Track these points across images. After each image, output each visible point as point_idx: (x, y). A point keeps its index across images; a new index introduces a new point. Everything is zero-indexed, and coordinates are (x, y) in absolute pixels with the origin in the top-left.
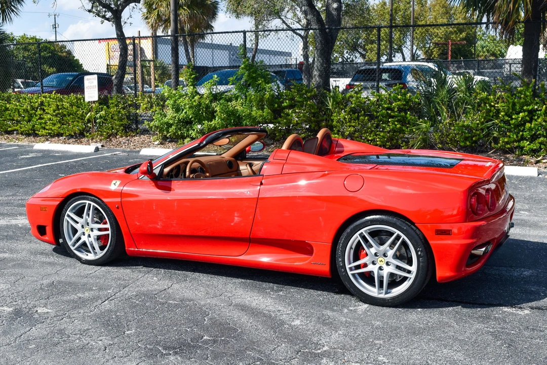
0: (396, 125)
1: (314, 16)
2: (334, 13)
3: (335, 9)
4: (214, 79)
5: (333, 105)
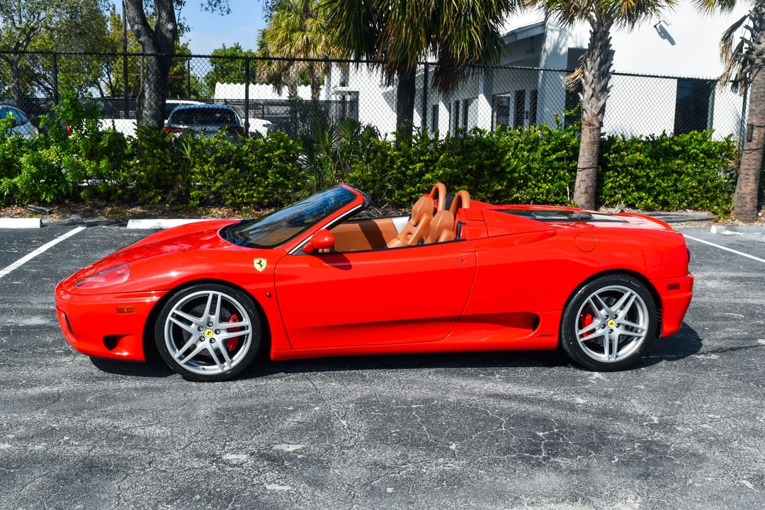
0: (277, 178)
1: (150, 37)
2: (169, 35)
3: (171, 31)
4: (7, 116)
5: (191, 154)
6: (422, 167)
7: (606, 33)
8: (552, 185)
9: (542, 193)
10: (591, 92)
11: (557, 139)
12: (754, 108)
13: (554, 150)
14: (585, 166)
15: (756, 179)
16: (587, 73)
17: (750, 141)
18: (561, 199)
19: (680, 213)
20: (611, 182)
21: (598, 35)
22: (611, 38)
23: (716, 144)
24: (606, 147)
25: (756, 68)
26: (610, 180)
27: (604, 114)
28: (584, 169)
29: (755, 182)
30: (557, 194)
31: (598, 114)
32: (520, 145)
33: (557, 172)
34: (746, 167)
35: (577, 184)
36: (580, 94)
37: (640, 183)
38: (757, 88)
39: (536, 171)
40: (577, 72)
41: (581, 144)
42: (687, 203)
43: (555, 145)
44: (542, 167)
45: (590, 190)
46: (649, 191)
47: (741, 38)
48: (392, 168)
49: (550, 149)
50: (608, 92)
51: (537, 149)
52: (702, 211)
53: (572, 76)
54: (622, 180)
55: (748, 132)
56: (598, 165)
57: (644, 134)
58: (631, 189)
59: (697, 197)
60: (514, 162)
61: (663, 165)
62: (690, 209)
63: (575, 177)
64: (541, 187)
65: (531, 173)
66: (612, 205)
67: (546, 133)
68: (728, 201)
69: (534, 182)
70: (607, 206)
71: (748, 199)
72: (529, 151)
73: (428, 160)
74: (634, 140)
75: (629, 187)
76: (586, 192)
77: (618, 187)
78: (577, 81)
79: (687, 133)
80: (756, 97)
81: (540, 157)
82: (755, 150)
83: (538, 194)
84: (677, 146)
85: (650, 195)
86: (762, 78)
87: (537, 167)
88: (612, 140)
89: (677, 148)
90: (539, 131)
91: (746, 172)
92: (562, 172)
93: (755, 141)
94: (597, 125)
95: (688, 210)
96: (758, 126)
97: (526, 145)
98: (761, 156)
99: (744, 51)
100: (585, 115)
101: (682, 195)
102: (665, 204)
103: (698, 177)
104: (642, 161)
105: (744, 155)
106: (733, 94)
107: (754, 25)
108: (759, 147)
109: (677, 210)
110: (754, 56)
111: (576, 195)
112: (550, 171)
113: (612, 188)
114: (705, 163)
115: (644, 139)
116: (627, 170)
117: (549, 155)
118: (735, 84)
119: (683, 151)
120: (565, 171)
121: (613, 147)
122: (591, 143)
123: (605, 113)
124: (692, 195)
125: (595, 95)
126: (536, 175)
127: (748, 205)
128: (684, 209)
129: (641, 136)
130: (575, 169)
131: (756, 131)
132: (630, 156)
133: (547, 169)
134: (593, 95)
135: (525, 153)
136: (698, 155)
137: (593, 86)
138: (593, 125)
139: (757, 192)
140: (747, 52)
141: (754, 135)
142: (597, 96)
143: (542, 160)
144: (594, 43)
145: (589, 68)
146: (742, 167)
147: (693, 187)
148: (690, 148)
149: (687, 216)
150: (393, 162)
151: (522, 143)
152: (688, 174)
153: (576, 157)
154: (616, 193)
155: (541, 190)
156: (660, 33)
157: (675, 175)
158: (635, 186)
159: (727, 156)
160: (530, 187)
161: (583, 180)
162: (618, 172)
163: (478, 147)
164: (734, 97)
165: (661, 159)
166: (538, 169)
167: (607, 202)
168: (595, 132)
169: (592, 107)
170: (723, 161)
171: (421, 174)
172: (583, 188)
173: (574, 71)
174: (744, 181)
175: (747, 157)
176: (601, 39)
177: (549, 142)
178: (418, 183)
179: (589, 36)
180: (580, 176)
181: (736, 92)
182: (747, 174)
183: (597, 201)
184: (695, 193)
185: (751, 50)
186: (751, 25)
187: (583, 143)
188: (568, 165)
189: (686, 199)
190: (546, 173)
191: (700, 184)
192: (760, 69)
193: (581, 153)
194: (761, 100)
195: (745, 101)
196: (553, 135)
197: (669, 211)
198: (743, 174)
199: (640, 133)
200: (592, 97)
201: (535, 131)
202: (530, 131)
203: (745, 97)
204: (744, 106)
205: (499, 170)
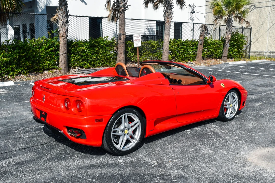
8: (50, 61)
9: (46, 65)
10: (62, 23)
11: (50, 43)
12: (121, 27)
13: (49, 48)
14: (63, 53)
15: (124, 54)
16: (59, 15)
17: (120, 40)
18: (54, 67)
20: (73, 59)
23: (109, 42)
24: (70, 45)
25: (120, 13)
26: (73, 58)
27: (68, 32)
28: (62, 54)
29: (124, 55)
30: (52, 65)
31: (66, 32)
32: (35, 46)
33: (51, 56)
34: (120, 49)
35: (60, 60)
36: (57, 24)
37: (84, 58)
38: (121, 20)
39: (43, 56)
40: (56, 16)
41: (60, 44)
43: (50, 45)
44: (45, 55)
45: (66, 62)
46: (88, 60)
47: (113, 2)
49: (48, 47)
50: (68, 22)
51: (42, 47)
52: (107, 67)
53: (54, 18)
54: (77, 57)
55: (120, 37)
56: (68, 52)
57: (83, 39)
58: (81, 61)
59: (104, 62)
61: (92, 51)
62: (103, 66)
63: (59, 58)
64: (45, 63)
65: (41, 58)
66: (74, 67)
67: (45, 40)
68: (115, 62)
69: (42, 61)
70: (72, 68)
71: (122, 61)
72: (39, 48)
74: (80, 42)
75: (80, 60)
76: (64, 64)
77: (76, 60)
78: (56, 19)
79: (99, 38)
80: (121, 24)
81: (44, 50)
82: (123, 43)
83: (45, 66)
84: (96, 43)
85: (88, 62)
86: (122, 17)
87: (43, 55)
88: (71, 42)
90: (42, 40)
91: (120, 51)
92: (54, 56)
93: (122, 40)
94: (66, 37)
95: (102, 67)
96: (123, 34)
97: (38, 46)
98: (125, 45)
99: (115, 6)
100: (60, 32)
101: (99, 61)
102: (94, 65)
103: (104, 54)
104: (84, 49)
105: (119, 45)
106: (112, 23)
108: (124, 42)
109: (98, 67)
110: (119, 9)
111: (60, 65)
112: (49, 56)
113: (73, 61)
114: (106, 49)
115: (83, 41)
116: (79, 54)
117: (48, 50)
118: (112, 19)
119: (98, 45)
120: (55, 55)
121: (72, 45)
122: (64, 43)
124: (102, 61)
126: (43, 58)
128: (100, 66)
130: (58, 55)
131: (122, 36)
132: (79, 48)
133: (47, 55)
134: (63, 24)
135: (38, 50)
136: (103, 46)
137: (62, 20)
138: (64, 36)
139: (125, 58)
141: (122, 38)
143: (45, 52)
144: (61, 4)
145: (60, 13)
146: (119, 49)
147: (103, 58)
148: (100, 43)
149: (102, 69)
151: (35, 45)
152: (101, 54)
153: (58, 49)
154: (75, 63)
155: (46, 64)
157: (96, 55)
158: (82, 59)
159: (113, 46)
160: (41, 63)
161: (62, 59)
162: (75, 54)
164: (113, 24)
165: (91, 49)
166: (44, 56)
167: (72, 67)
168: (65, 39)
169: (63, 29)
170: (112, 48)
172: (63, 62)
173: (54, 15)
174: (120, 54)
176: (64, 1)
177: (47, 44)
180: (61, 57)
181: (113, 22)
182: (121, 52)
183: (69, 66)
184: (104, 60)
187: (61, 44)
188: (55, 53)
189: (101, 63)
190: (47, 57)
191: (105, 57)
192: (121, 13)
193: (60, 48)
194: (123, 24)
195: (116, 25)
196: (48, 41)
197: (95, 68)
198: (119, 52)
199: (81, 39)
200: (62, 25)
201: (40, 40)
202: (38, 40)
203: (116, 24)
204: (116, 27)
205: (28, 57)
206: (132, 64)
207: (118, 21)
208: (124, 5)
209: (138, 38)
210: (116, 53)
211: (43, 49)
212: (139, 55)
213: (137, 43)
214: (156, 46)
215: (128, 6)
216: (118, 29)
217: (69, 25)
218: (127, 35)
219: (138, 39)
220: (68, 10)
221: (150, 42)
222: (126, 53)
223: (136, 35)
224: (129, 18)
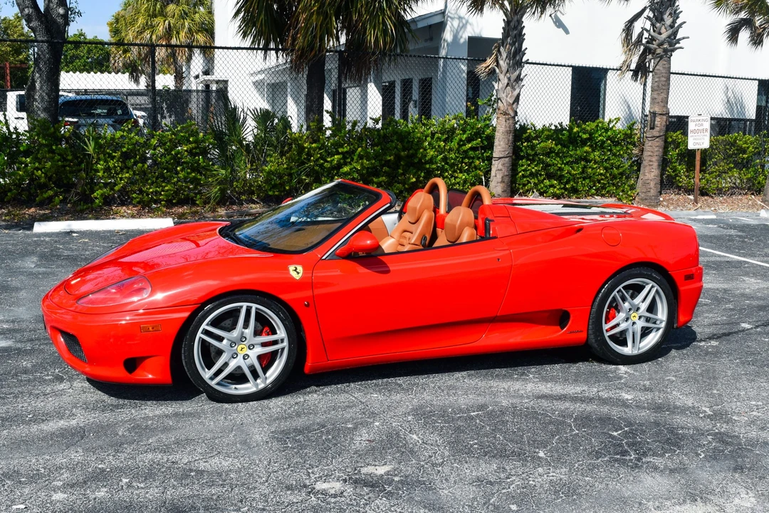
5: (94, 149)
6: (340, 159)
7: (520, 22)
8: (468, 174)
9: (458, 183)
10: (506, 81)
11: (473, 128)
12: (656, 96)
13: (469, 140)
14: (501, 156)
15: (659, 165)
16: (501, 62)
17: (652, 128)
19: (589, 200)
20: (523, 171)
21: (512, 24)
22: (524, 27)
23: (620, 132)
24: (520, 134)
25: (658, 57)
26: (523, 168)
27: (518, 104)
28: (500, 158)
29: (658, 168)
30: (473, 184)
31: (513, 103)
32: (437, 135)
33: (473, 162)
34: (650, 153)
35: (493, 173)
36: (494, 82)
37: (552, 171)
38: (659, 78)
39: (452, 161)
40: (489, 61)
41: (496, 133)
42: (595, 190)
43: (471, 134)
44: (458, 157)
45: (507, 179)
46: (560, 178)
47: (641, 28)
48: (309, 160)
49: (466, 138)
50: (522, 80)
51: (452, 139)
52: (609, 197)
53: (484, 65)
54: (533, 168)
55: (651, 120)
56: (513, 153)
57: (553, 123)
58: (542, 177)
59: (604, 183)
60: (431, 153)
61: (572, 153)
62: (598, 195)
63: (491, 167)
64: (457, 177)
65: (447, 163)
66: (526, 193)
67: (462, 122)
68: (632, 187)
69: (450, 172)
70: (520, 195)
71: (652, 184)
72: (445, 141)
73: (347, 152)
74: (544, 129)
75: (541, 175)
76: (502, 182)
77: (530, 175)
78: (490, 70)
79: (594, 122)
80: (658, 86)
81: (457, 146)
82: (658, 137)
83: (454, 184)
84: (584, 133)
85: (560, 183)
86: (663, 68)
87: (454, 157)
88: (524, 128)
89: (585, 136)
90: (454, 121)
91: (649, 158)
92: (477, 162)
93: (657, 129)
94: (512, 114)
95: (596, 197)
96: (661, 114)
97: (442, 134)
98: (663, 143)
99: (644, 41)
100: (499, 104)
101: (590, 182)
102: (575, 191)
103: (605, 164)
104: (553, 148)
105: (647, 142)
106: (634, 83)
107: (654, 15)
108: (661, 134)
109: (586, 196)
110: (655, 46)
111: (492, 184)
112: (466, 160)
113: (524, 176)
114: (611, 150)
115: (553, 128)
116: (539, 158)
117: (465, 145)
118: (636, 73)
119: (590, 139)
120: (480, 160)
121: (524, 136)
122: (507, 132)
123: (520, 103)
124: (599, 182)
125: (510, 84)
126: (452, 166)
127: (652, 191)
128: (592, 195)
129: (551, 125)
130: (490, 159)
131: (658, 119)
132: (542, 144)
133: (463, 158)
134: (508, 84)
135: (442, 144)
136: (602, 141)
137: (508, 75)
138: (508, 114)
139: (659, 178)
140: (648, 42)
141: (656, 123)
142: (512, 84)
143: (458, 149)
144: (508, 32)
145: (504, 56)
146: (645, 154)
147: (601, 174)
148: (597, 135)
149: (596, 202)
150: (309, 155)
151: (437, 133)
152: (596, 163)
153: (490, 146)
154: (529, 182)
155: (458, 180)
156: (555, 23)
157: (583, 163)
158: (547, 174)
159: (630, 143)
160: (447, 177)
161: (499, 169)
162: (530, 160)
163: (395, 137)
164: (635, 86)
165: (570, 147)
166: (455, 159)
167: (521, 191)
168: (511, 121)
169: (507, 96)
170: (627, 148)
171: (339, 166)
172: (499, 177)
173: (485, 60)
174: (648, 168)
175: (650, 144)
176: (515, 28)
177: (464, 131)
178: (335, 175)
179: (503, 25)
180: (496, 165)
181: (636, 80)
182: (650, 161)
183: (513, 191)
184: (602, 179)
185: (651, 40)
186: (651, 15)
187: (498, 132)
188: (482, 154)
189: (594, 186)
190: (462, 162)
191: (607, 171)
192: (661, 59)
193: (496, 142)
194: (663, 88)
195: (644, 90)
196: (468, 125)
197: (579, 198)
198: (647, 161)
199: (550, 122)
200: (507, 86)
201: (449, 120)
202: (445, 121)
203: (645, 85)
204: (644, 94)
205: (416, 161)
206: (678, 194)
207: (651, 80)
208: (669, 37)
209: (702, 125)
210: (638, 164)
211: (454, 144)
212: (701, 171)
213: (699, 139)
214: (751, 148)
215: (679, 40)
216: (649, 99)
217: (523, 86)
218: (672, 117)
219: (701, 128)
220: (523, 49)
221: (736, 138)
222: (664, 163)
223: (695, 119)
224: (680, 72)
